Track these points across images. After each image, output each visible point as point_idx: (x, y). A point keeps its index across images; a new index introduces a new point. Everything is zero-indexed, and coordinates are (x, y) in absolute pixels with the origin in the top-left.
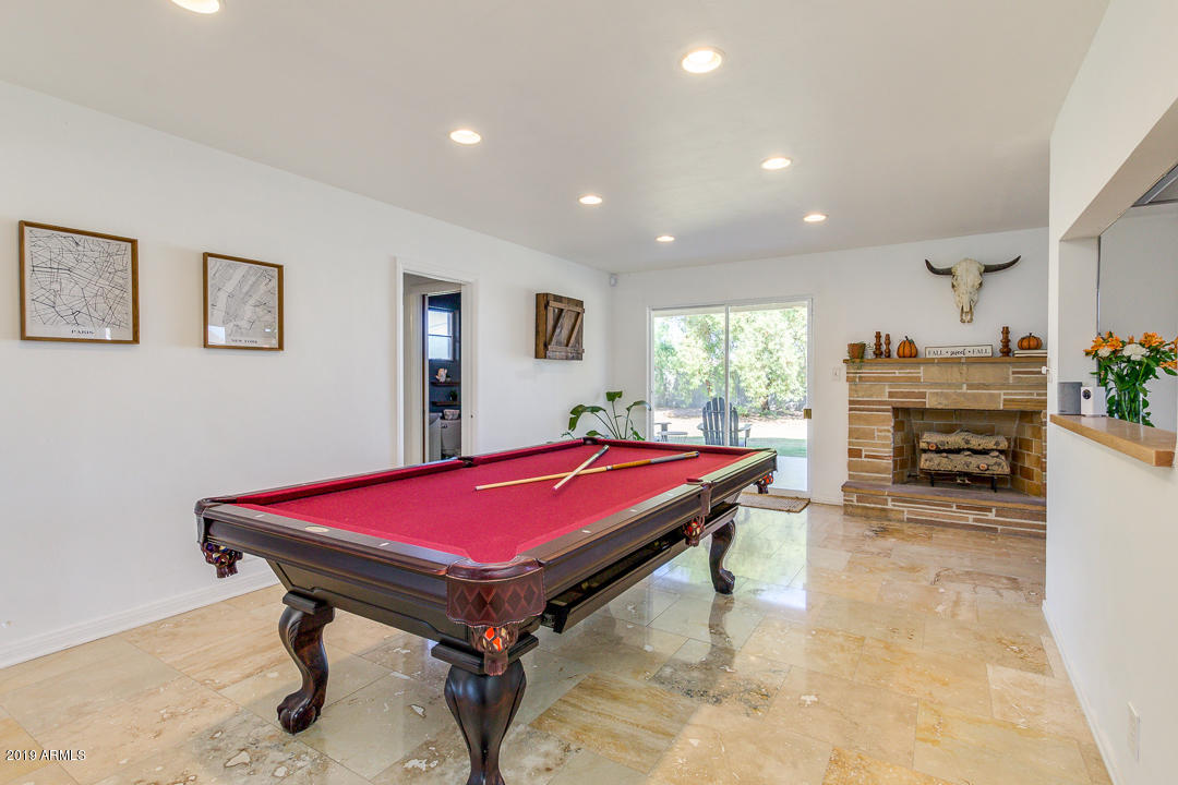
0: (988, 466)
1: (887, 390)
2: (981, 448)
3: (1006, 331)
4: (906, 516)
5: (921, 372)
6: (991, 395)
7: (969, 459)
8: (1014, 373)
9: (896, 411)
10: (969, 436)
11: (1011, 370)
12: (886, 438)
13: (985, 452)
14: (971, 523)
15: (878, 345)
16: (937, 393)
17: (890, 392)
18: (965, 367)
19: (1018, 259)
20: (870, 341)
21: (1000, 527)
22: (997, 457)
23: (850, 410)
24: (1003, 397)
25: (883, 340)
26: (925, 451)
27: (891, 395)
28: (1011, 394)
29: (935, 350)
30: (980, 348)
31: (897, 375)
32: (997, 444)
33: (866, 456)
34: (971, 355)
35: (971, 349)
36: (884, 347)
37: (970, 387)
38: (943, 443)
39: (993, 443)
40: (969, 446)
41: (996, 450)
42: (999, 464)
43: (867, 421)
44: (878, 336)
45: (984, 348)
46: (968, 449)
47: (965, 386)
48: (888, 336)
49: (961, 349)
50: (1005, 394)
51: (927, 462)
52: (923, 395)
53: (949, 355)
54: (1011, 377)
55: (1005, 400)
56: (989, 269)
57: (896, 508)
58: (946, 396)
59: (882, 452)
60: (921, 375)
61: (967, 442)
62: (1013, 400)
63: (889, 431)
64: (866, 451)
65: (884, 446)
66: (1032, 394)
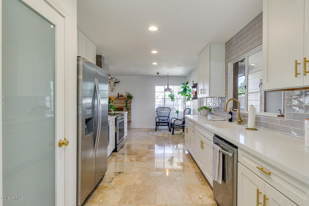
19: (119, 81)
30: (114, 96)
55: (118, 106)
56: (116, 83)
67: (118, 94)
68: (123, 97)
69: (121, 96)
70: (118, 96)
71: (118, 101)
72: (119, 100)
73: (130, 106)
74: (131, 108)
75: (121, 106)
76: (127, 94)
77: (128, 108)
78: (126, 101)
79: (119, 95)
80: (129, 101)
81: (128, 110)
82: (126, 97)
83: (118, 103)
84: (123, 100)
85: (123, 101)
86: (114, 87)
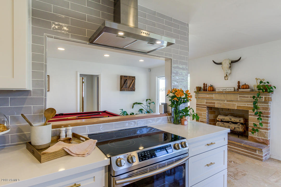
0: (235, 128)
1: (205, 101)
2: (235, 121)
5: (214, 96)
6: (234, 104)
8: (240, 97)
10: (231, 117)
11: (239, 96)
12: (205, 116)
13: (236, 123)
15: (204, 87)
16: (218, 103)
17: (206, 102)
18: (225, 95)
19: (240, 58)
20: (202, 86)
22: (238, 125)
23: (197, 107)
24: (237, 105)
26: (218, 121)
27: (206, 103)
28: (239, 104)
29: (218, 89)
30: (231, 88)
31: (207, 97)
32: (240, 121)
34: (228, 90)
35: (228, 88)
37: (227, 101)
38: (223, 119)
39: (238, 120)
40: (231, 121)
41: (240, 123)
42: (239, 128)
43: (201, 110)
44: (204, 84)
45: (232, 88)
47: (226, 101)
48: (206, 84)
49: (225, 89)
50: (237, 104)
52: (214, 103)
53: (222, 91)
54: (239, 98)
55: (237, 106)
56: (233, 62)
58: (220, 104)
59: (204, 120)
61: (231, 119)
62: (240, 106)
63: (206, 114)
64: (200, 119)
65: (205, 118)
66: (245, 104)
67: (239, 82)
68: (248, 88)
69: (245, 87)
70: (239, 86)
71: (238, 97)
72: (240, 94)
73: (267, 109)
74: (268, 113)
75: (244, 107)
76: (259, 81)
77: (261, 113)
78: (254, 97)
79: (241, 85)
80: (264, 97)
81: (260, 116)
82: (256, 89)
83: (237, 101)
84: (248, 94)
85: (249, 97)
86: (229, 71)
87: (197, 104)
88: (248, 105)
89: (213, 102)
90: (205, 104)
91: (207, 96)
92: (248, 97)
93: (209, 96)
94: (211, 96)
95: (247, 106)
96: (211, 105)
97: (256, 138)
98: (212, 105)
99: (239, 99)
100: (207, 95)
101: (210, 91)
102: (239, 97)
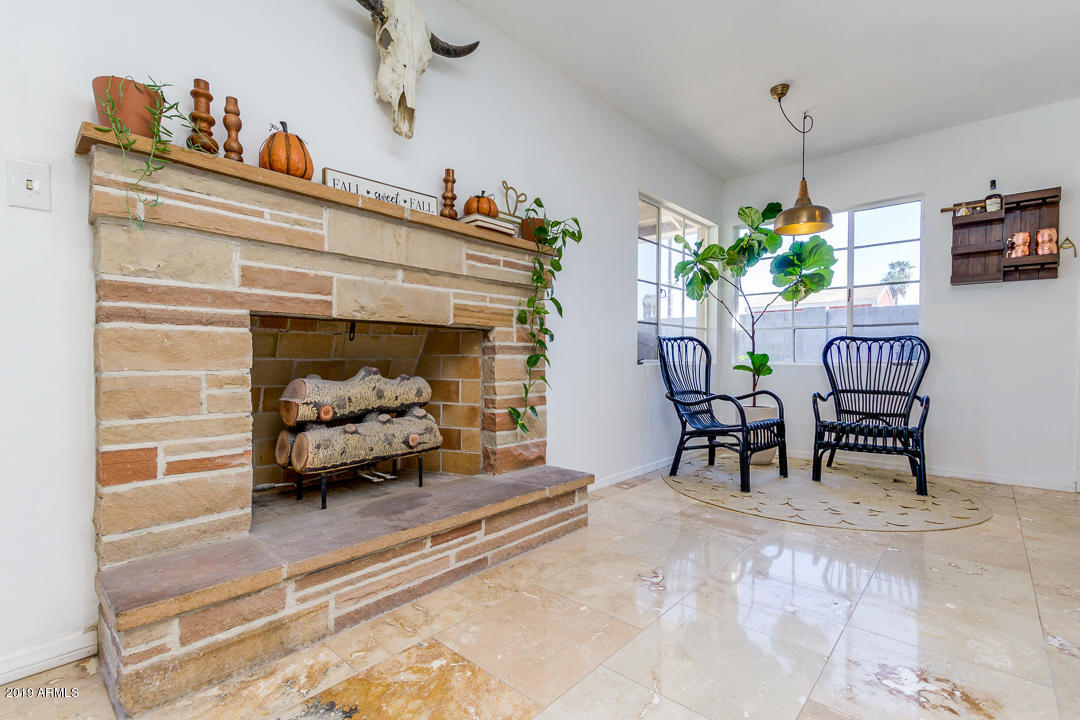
0: (415, 435)
1: (240, 260)
2: (398, 403)
3: (449, 179)
4: (334, 613)
7: (392, 429)
8: (470, 257)
9: (266, 324)
10: (383, 383)
11: (467, 250)
13: (406, 410)
14: (454, 565)
16: (357, 283)
17: (245, 270)
19: (474, 48)
21: (489, 554)
22: (423, 417)
23: (102, 316)
24: (453, 301)
25: (217, 110)
27: (248, 277)
28: (463, 296)
30: (420, 197)
32: (419, 393)
33: (173, 469)
35: (407, 195)
36: (219, 134)
41: (419, 404)
45: (425, 199)
46: (382, 410)
48: (232, 103)
50: (456, 296)
51: (319, 450)
52: (325, 285)
54: (466, 263)
55: (457, 308)
57: (309, 605)
60: (324, 232)
61: (380, 395)
64: (167, 452)
66: (485, 299)
87: (103, 289)
88: (492, 300)
89: (312, 273)
90: (234, 286)
91: (260, 215)
92: (496, 263)
93: (287, 220)
94: (297, 222)
95: (490, 305)
96: (296, 301)
97: (520, 451)
98: (307, 302)
99: (464, 267)
100: (267, 211)
101: (288, 172)
102: (464, 256)
